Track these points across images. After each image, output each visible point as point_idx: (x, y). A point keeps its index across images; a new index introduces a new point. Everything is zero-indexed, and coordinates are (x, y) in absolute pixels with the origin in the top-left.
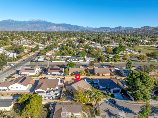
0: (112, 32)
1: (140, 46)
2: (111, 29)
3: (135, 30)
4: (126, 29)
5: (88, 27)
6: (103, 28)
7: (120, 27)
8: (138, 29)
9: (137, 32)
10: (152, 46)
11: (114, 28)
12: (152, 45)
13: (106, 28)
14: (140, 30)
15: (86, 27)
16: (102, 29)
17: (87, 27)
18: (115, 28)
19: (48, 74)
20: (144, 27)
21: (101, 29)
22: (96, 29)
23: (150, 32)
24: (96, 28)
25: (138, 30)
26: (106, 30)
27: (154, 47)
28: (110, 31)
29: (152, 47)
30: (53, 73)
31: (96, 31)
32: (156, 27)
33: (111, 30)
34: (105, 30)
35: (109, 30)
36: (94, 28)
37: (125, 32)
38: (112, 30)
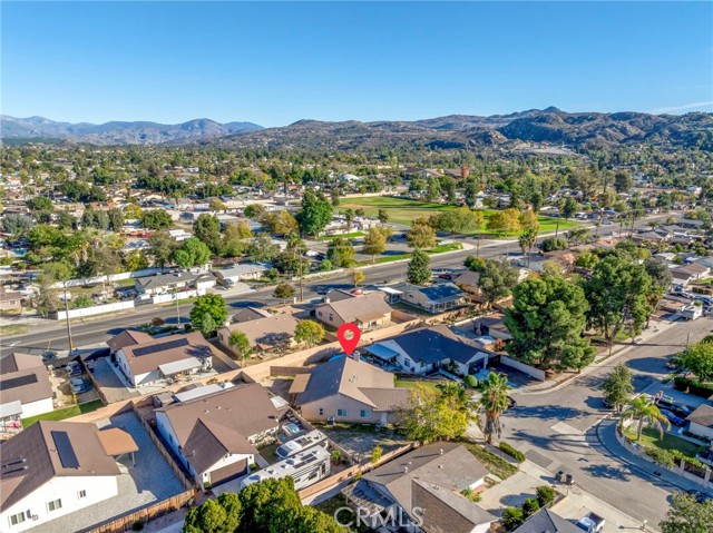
0: (171, 142)
1: (348, 196)
2: (165, 130)
3: (268, 133)
4: (230, 131)
5: (40, 120)
6: (126, 125)
7: (202, 123)
8: (279, 129)
9: (281, 141)
10: (384, 196)
11: (176, 126)
12: (384, 192)
13: (140, 125)
14: (287, 133)
15: (27, 120)
16: (120, 132)
17: (33, 118)
18: (185, 126)
19: (138, 379)
20: (299, 122)
21: (114, 133)
22: (85, 129)
23: (327, 141)
24: (85, 124)
25: (284, 133)
26: (143, 137)
27: (391, 196)
28: (160, 139)
29: (388, 199)
30: (167, 368)
31: (93, 139)
32: (340, 124)
33: (165, 134)
34: (138, 137)
35: (155, 137)
36: (75, 125)
37: (233, 143)
38: (169, 132)
